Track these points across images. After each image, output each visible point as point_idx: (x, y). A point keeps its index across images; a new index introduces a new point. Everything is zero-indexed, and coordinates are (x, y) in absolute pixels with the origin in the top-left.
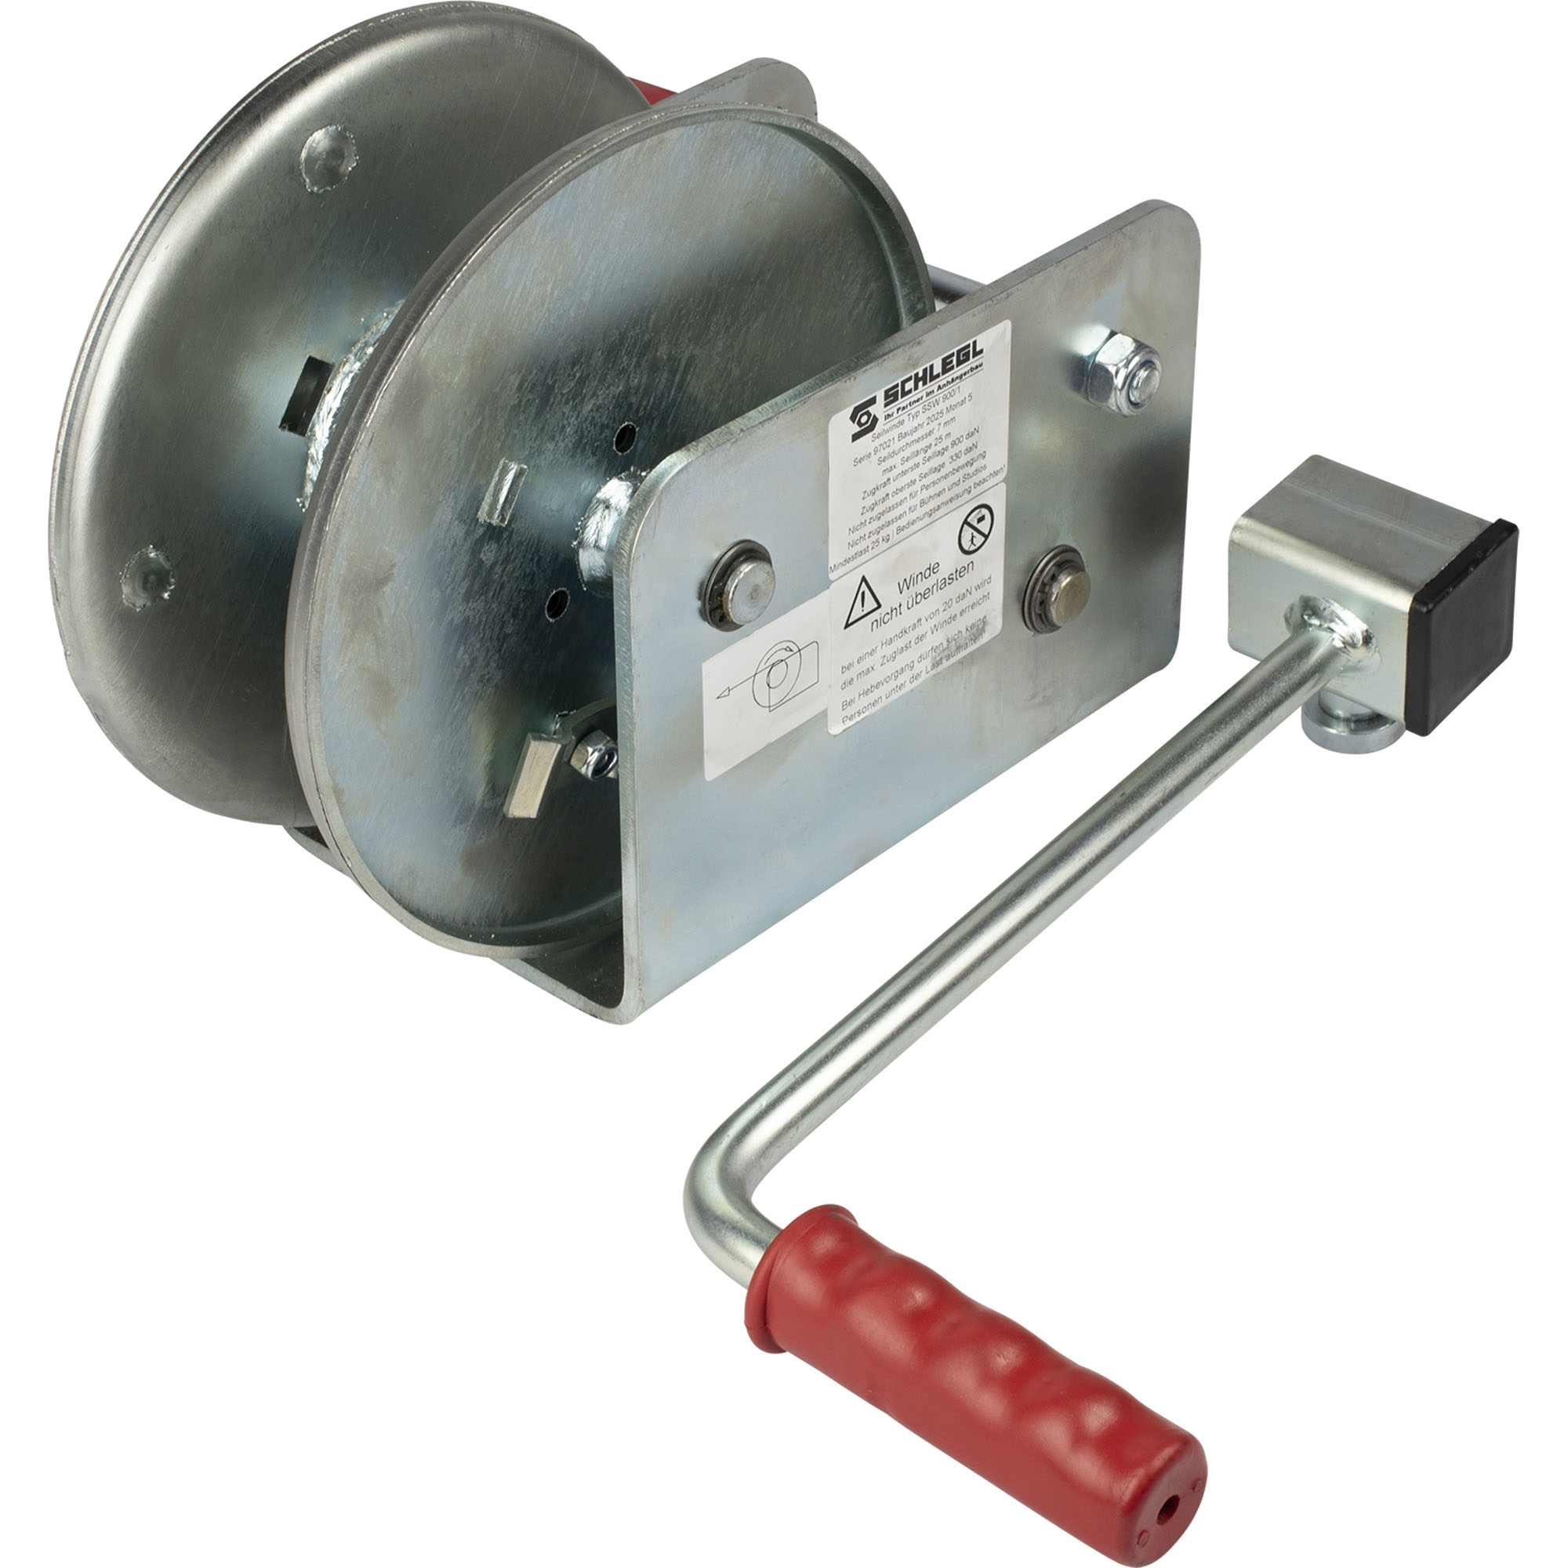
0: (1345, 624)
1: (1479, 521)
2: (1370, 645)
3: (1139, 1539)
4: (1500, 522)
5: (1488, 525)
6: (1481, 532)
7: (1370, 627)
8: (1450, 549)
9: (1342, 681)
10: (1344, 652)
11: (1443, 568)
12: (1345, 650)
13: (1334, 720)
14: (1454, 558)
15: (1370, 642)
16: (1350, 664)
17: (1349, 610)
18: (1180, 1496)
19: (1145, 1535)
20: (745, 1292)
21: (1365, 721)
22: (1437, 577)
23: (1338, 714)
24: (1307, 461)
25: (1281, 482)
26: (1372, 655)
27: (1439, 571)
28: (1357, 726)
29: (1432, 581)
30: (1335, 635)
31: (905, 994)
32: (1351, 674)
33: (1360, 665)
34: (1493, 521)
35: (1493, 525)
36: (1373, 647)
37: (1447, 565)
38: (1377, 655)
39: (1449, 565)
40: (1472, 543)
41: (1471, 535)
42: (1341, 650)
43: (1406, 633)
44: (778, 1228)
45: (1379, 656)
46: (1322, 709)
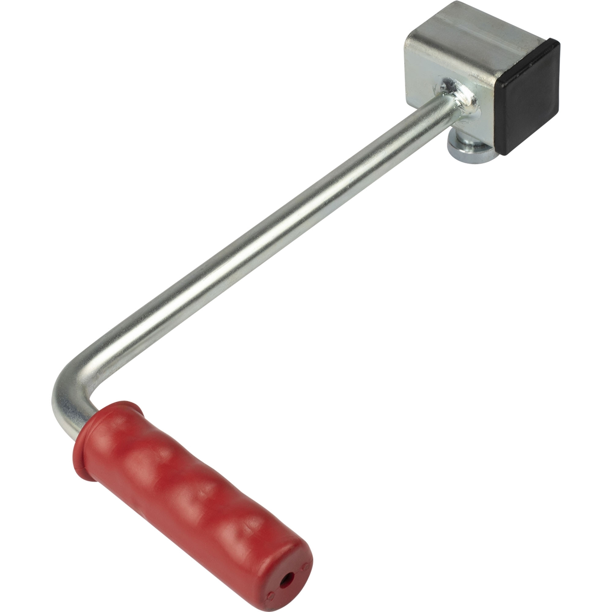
0: (462, 93)
1: (539, 39)
2: (475, 104)
3: (268, 597)
4: (550, 40)
5: (544, 41)
6: (539, 45)
7: (475, 95)
8: (521, 53)
9: (463, 123)
10: (461, 108)
11: (515, 64)
12: (462, 107)
13: (463, 145)
14: (522, 59)
15: (475, 103)
16: (464, 114)
17: (464, 85)
18: (295, 573)
19: (271, 594)
20: (73, 443)
21: (479, 146)
22: (511, 68)
23: (465, 142)
24: (451, 4)
25: (436, 15)
26: (477, 110)
27: (512, 65)
28: (475, 149)
29: (508, 70)
30: (456, 99)
31: (190, 285)
32: (467, 120)
33: (470, 115)
34: (546, 39)
35: (546, 41)
36: (477, 106)
37: (517, 62)
38: (479, 110)
39: (518, 62)
40: (533, 52)
41: (534, 46)
42: (459, 106)
43: (493, 98)
44: (97, 410)
45: (480, 110)
46: (458, 139)
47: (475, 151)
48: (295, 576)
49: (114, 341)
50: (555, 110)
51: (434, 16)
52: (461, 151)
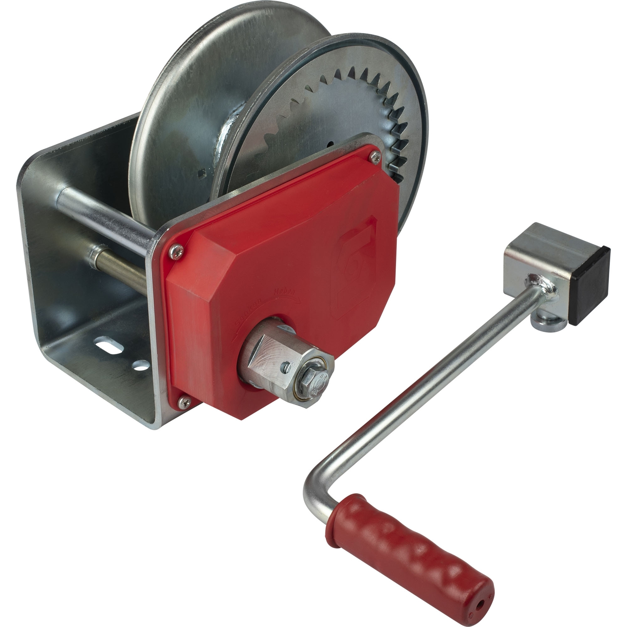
0: (546, 284)
1: (596, 247)
2: (556, 292)
3: (469, 616)
4: (604, 247)
5: (600, 248)
6: (596, 251)
7: (556, 285)
8: (586, 257)
9: (545, 305)
10: (546, 294)
11: (583, 264)
13: (542, 320)
14: (587, 260)
16: (548, 299)
17: (547, 278)
18: (485, 600)
19: (471, 614)
20: (325, 526)
21: (553, 320)
22: (580, 267)
23: (544, 317)
24: (533, 224)
26: (557, 295)
27: (581, 265)
28: (551, 322)
29: (579, 268)
30: (543, 288)
32: (549, 303)
33: (552, 299)
34: (601, 246)
39: (585, 262)
40: (593, 255)
41: (593, 252)
42: (545, 294)
43: (569, 287)
44: (337, 502)
45: (559, 296)
46: (538, 316)
47: (548, 324)
48: (485, 602)
49: (340, 456)
50: (606, 295)
51: (522, 233)
52: (541, 323)
